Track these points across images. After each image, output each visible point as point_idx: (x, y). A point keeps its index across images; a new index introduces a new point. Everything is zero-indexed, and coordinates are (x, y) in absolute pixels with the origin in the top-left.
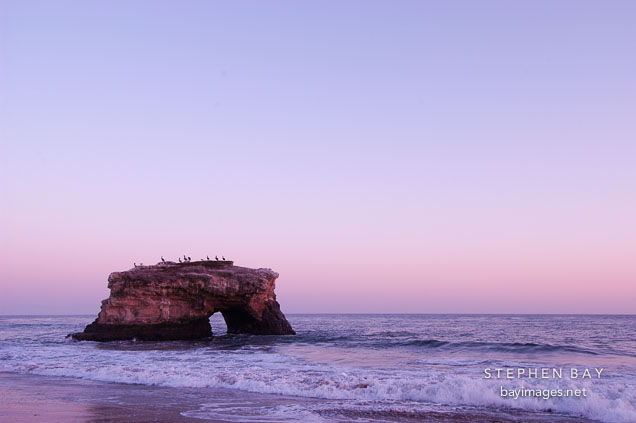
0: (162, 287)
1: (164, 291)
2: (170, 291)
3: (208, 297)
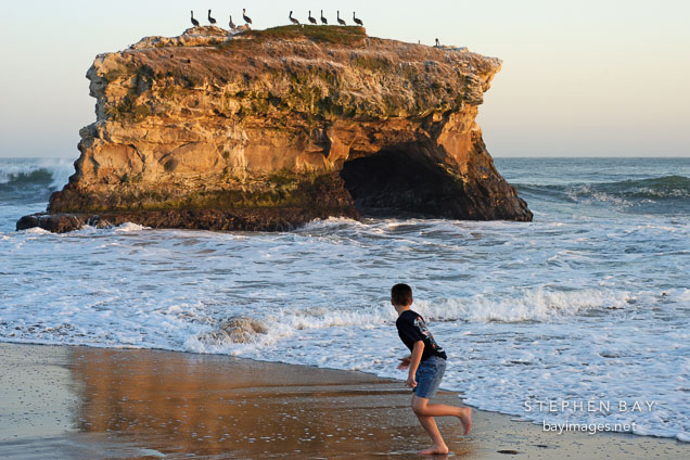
0: (228, 96)
1: (234, 105)
2: (246, 103)
3: (340, 123)
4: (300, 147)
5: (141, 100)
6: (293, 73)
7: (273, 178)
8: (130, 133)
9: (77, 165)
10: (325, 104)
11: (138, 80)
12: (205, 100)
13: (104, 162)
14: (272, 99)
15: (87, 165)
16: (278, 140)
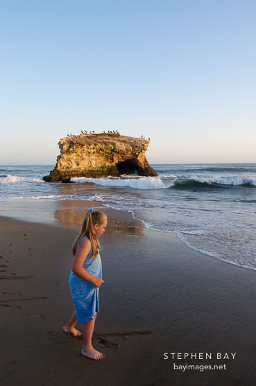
0: (91, 148)
3: (116, 155)
4: (107, 160)
5: (71, 149)
6: (105, 143)
7: (101, 167)
8: (68, 157)
9: (57, 164)
10: (112, 150)
11: (70, 145)
12: (86, 149)
13: (63, 163)
14: (101, 149)
15: (59, 164)
16: (102, 159)
